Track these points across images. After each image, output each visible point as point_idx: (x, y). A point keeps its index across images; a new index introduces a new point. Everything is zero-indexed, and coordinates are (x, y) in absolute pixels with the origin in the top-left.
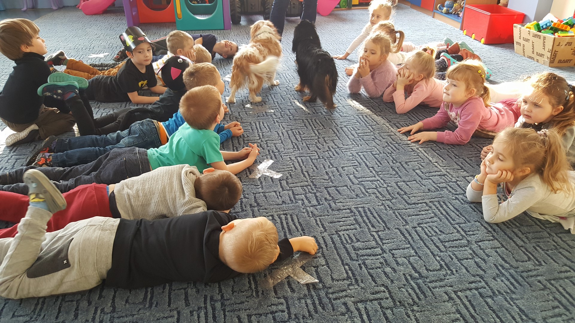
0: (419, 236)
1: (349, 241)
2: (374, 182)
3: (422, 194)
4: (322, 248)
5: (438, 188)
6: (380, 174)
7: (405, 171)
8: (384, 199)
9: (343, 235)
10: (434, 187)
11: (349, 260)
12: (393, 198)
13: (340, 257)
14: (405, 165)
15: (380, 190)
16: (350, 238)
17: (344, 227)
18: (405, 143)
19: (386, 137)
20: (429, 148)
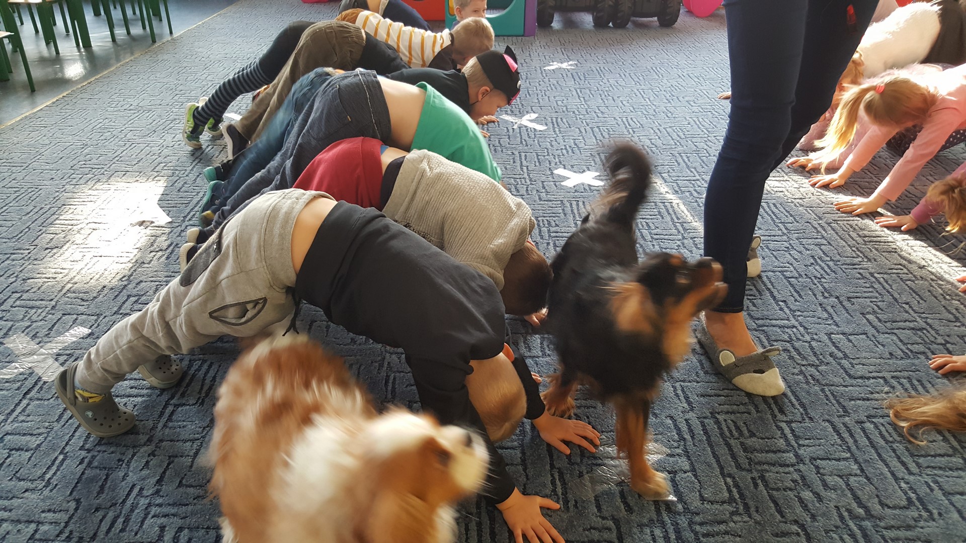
0: (868, 438)
1: (736, 434)
2: (787, 330)
3: (878, 361)
4: (684, 439)
5: (910, 354)
6: (799, 316)
7: (846, 315)
8: (804, 362)
9: (725, 420)
10: (901, 349)
11: (735, 469)
12: (822, 362)
13: (718, 461)
14: (846, 303)
15: (797, 344)
16: (738, 428)
17: (726, 406)
18: (848, 261)
19: (812, 247)
20: (894, 275)
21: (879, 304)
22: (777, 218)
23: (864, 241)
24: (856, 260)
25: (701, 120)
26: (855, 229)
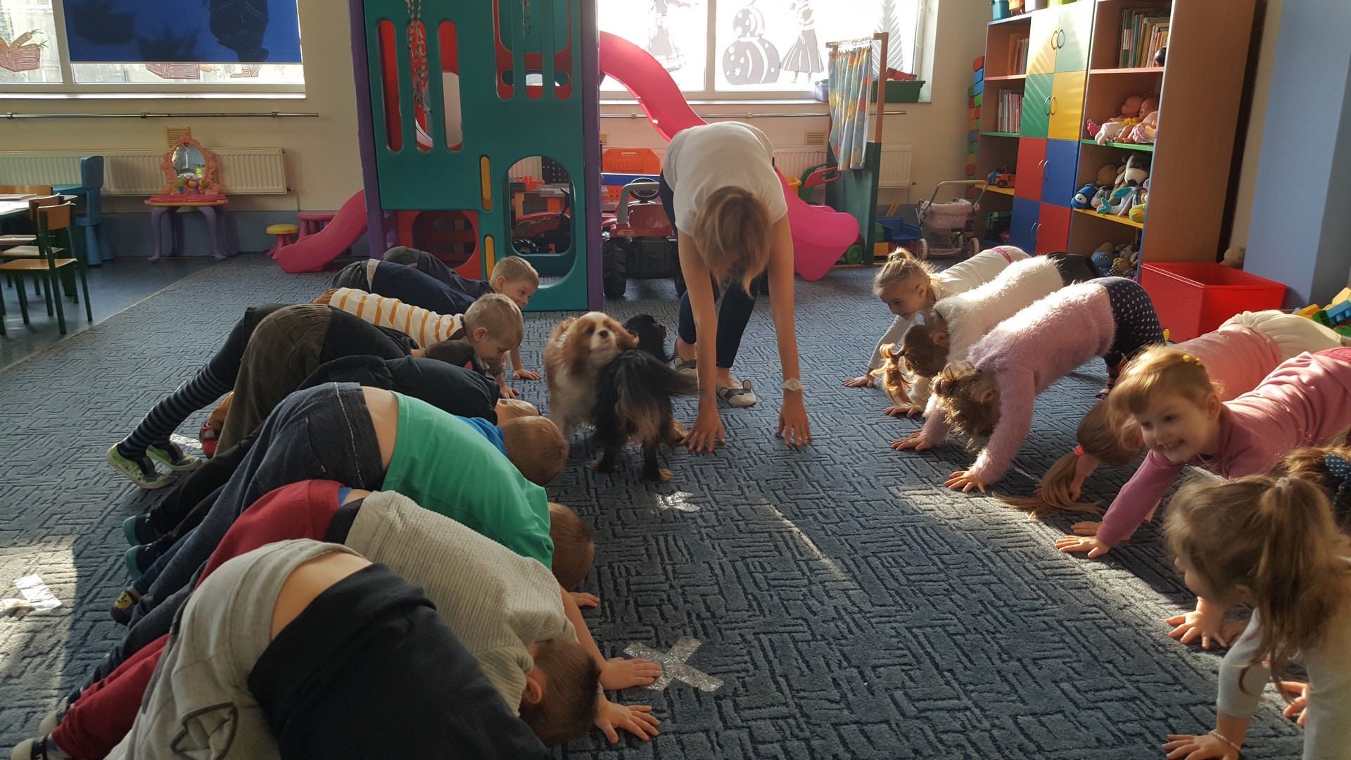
2: (958, 714)
3: (1082, 752)
5: (1122, 737)
6: (972, 692)
7: (1034, 685)
10: (1111, 732)
15: (973, 736)
18: (1028, 604)
19: (978, 587)
20: (1089, 622)
21: (1075, 665)
22: (930, 547)
23: (1044, 574)
24: (1038, 604)
25: (820, 415)
26: (1031, 558)
